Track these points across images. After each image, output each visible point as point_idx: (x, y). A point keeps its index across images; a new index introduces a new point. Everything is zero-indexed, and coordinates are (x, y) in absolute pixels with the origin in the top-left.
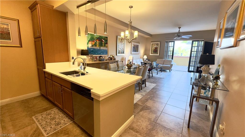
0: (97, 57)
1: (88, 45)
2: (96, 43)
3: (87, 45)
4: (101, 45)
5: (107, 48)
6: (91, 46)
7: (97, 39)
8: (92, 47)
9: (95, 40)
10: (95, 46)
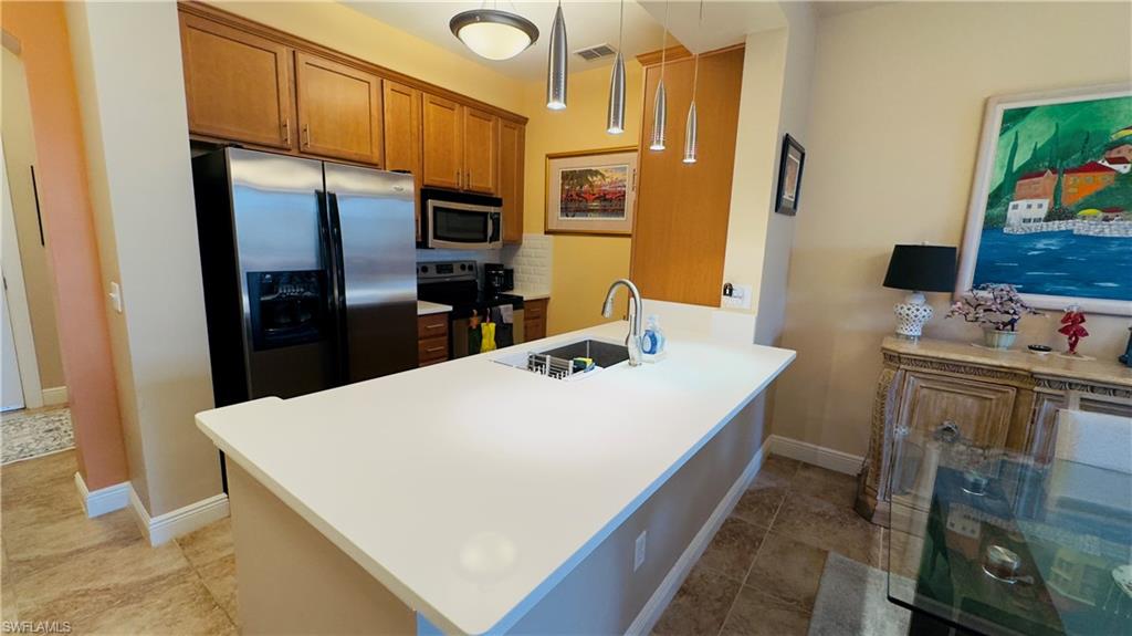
3: (991, 205)
6: (1043, 213)
8: (1059, 226)
9: (1114, 154)
10: (1101, 214)
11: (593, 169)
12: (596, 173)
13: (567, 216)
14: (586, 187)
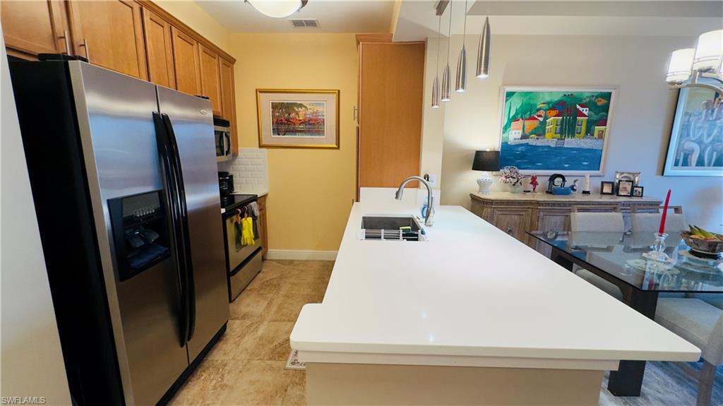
0: (538, 180)
1: (505, 135)
2: (544, 123)
3: (504, 133)
4: (568, 129)
5: (599, 142)
6: (520, 137)
7: (553, 108)
8: (524, 141)
9: (538, 113)
10: (536, 137)
11: (298, 102)
12: (301, 105)
13: (279, 135)
14: (293, 115)
